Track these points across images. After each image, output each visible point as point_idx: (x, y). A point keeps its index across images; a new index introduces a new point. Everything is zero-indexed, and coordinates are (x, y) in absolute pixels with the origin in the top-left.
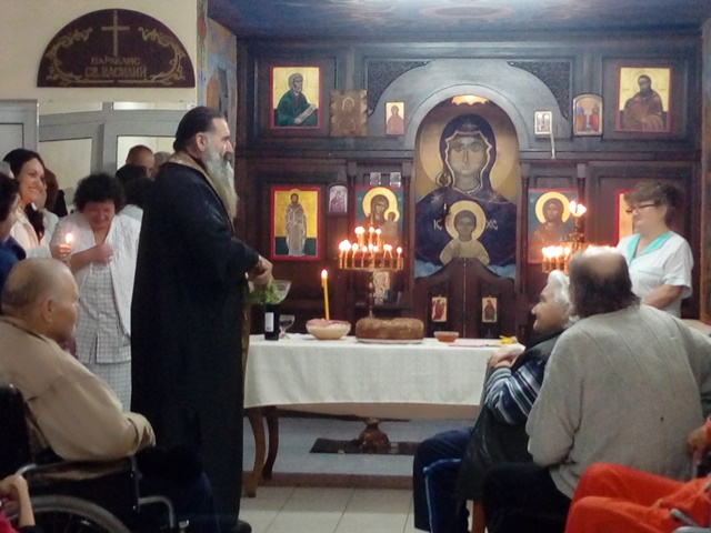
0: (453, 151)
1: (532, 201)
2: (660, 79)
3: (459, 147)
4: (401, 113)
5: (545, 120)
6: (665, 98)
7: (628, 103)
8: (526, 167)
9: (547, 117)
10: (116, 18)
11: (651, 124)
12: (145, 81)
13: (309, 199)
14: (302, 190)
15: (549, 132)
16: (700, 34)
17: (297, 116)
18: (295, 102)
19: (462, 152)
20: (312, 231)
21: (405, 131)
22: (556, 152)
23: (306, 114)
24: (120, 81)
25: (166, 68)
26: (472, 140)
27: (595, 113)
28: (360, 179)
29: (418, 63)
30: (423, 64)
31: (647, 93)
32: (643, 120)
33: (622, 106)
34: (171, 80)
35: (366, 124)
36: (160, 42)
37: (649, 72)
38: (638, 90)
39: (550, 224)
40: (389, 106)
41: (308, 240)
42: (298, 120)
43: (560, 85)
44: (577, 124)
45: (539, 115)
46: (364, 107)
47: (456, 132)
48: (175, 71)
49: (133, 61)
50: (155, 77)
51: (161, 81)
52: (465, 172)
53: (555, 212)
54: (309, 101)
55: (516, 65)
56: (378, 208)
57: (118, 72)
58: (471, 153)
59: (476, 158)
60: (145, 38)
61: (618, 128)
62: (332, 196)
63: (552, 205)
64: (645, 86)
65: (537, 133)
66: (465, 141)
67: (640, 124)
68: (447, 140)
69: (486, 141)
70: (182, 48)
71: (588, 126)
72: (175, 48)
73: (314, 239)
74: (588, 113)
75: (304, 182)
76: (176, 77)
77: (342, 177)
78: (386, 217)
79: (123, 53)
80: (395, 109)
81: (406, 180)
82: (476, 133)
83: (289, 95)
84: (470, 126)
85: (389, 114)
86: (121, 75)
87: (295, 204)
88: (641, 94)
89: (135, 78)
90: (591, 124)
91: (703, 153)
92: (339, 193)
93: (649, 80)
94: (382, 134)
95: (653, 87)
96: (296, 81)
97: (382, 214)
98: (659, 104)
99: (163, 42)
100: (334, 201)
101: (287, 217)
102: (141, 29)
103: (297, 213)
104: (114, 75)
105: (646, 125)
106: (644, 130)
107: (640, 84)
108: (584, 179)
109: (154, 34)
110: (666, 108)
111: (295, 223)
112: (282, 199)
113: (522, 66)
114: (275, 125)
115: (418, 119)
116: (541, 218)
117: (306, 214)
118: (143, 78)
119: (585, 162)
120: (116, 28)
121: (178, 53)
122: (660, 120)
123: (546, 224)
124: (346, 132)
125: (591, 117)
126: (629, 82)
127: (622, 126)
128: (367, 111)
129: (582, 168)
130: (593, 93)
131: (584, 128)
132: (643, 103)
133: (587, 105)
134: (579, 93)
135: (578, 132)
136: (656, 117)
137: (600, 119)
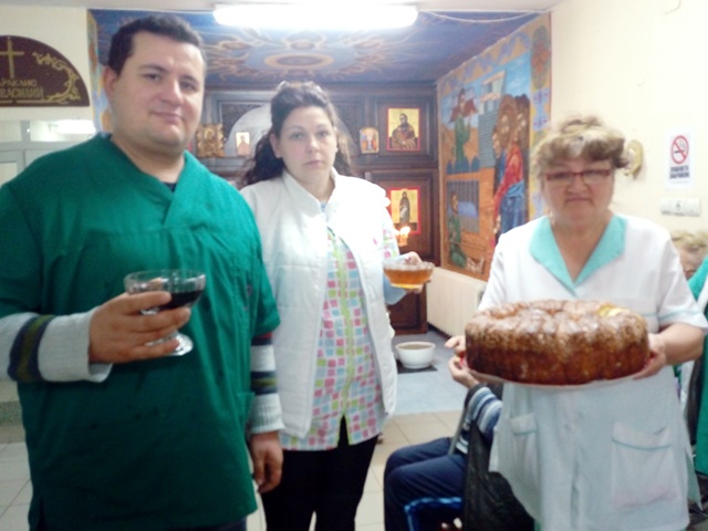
2: (413, 117)
6: (416, 128)
7: (395, 132)
10: (10, 44)
11: (408, 145)
12: (42, 101)
16: (435, 87)
24: (19, 102)
25: (62, 89)
27: (374, 138)
31: (405, 125)
32: (404, 143)
33: (390, 134)
34: (68, 99)
36: (54, 66)
37: (407, 111)
38: (400, 123)
44: (363, 146)
48: (70, 92)
49: (30, 83)
51: (58, 101)
57: (16, 93)
60: (40, 62)
61: (388, 148)
64: (404, 121)
67: (402, 146)
70: (75, 72)
72: (69, 71)
74: (370, 139)
76: (72, 97)
79: (21, 75)
80: (243, 137)
85: (239, 141)
86: (20, 95)
88: (402, 126)
89: (33, 98)
90: (372, 145)
93: (406, 117)
95: (408, 122)
98: (413, 133)
99: (61, 67)
102: (35, 54)
104: (13, 96)
105: (405, 146)
106: (404, 149)
107: (401, 119)
109: (48, 59)
110: (417, 135)
118: (39, 99)
119: (370, 170)
120: (11, 53)
121: (72, 77)
122: (414, 143)
124: (210, 154)
125: (372, 141)
126: (394, 118)
127: (391, 147)
129: (368, 176)
130: (372, 125)
131: (367, 149)
132: (403, 132)
133: (369, 134)
134: (364, 126)
135: (364, 152)
136: (411, 141)
137: (377, 143)
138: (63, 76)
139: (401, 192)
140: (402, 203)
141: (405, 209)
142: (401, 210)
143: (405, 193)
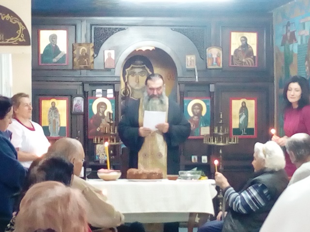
0: (130, 76)
1: (185, 104)
2: (252, 39)
3: (133, 74)
4: (113, 57)
5: (191, 61)
7: (236, 51)
8: (182, 86)
9: (193, 58)
11: (248, 62)
13: (62, 105)
14: (57, 99)
15: (194, 66)
16: (272, 14)
17: (54, 57)
18: (53, 50)
19: (135, 76)
20: (63, 122)
21: (115, 66)
22: (198, 77)
23: (59, 56)
26: (141, 70)
27: (218, 56)
28: (90, 93)
29: (121, 28)
30: (124, 29)
31: (245, 45)
32: (244, 60)
33: (232, 53)
35: (93, 62)
37: (247, 35)
38: (241, 44)
39: (196, 117)
40: (106, 52)
41: (61, 128)
42: (55, 60)
43: (199, 42)
44: (209, 62)
45: (188, 57)
46: (92, 53)
47: (132, 66)
50: (9, 40)
52: (137, 88)
53: (198, 111)
54: (61, 50)
55: (175, 30)
56: (101, 110)
58: (140, 77)
59: (142, 79)
61: (231, 65)
62: (75, 102)
63: (197, 107)
64: (244, 42)
65: (187, 67)
66: (137, 70)
67: (242, 63)
68: (126, 70)
69: (148, 70)
71: (214, 63)
73: (65, 127)
74: (215, 56)
75: (58, 95)
77: (80, 92)
78: (106, 114)
80: (109, 54)
81: (116, 94)
82: (143, 66)
83: (49, 46)
84: (139, 62)
85: (106, 57)
87: (54, 108)
88: (242, 47)
90: (216, 62)
91: (275, 78)
92: (79, 101)
93: (246, 39)
94: (102, 68)
95: (248, 43)
96: (53, 38)
97: (103, 113)
98: (252, 52)
100: (76, 106)
101: (49, 115)
103: (55, 112)
105: (245, 63)
106: (244, 66)
107: (242, 41)
108: (213, 92)
110: (255, 54)
111: (54, 118)
112: (46, 105)
113: (178, 31)
114: (42, 63)
115: (122, 57)
116: (191, 114)
117: (60, 113)
119: (214, 83)
122: (252, 60)
123: (193, 117)
124: (82, 66)
125: (217, 59)
127: (233, 64)
128: (93, 56)
129: (212, 88)
130: (216, 45)
131: (212, 64)
132: (243, 52)
133: (214, 52)
134: (210, 46)
135: (209, 67)
136: (250, 59)
137: (221, 60)
139: (241, 101)
140: (241, 111)
141: (244, 117)
142: (240, 117)
143: (244, 103)
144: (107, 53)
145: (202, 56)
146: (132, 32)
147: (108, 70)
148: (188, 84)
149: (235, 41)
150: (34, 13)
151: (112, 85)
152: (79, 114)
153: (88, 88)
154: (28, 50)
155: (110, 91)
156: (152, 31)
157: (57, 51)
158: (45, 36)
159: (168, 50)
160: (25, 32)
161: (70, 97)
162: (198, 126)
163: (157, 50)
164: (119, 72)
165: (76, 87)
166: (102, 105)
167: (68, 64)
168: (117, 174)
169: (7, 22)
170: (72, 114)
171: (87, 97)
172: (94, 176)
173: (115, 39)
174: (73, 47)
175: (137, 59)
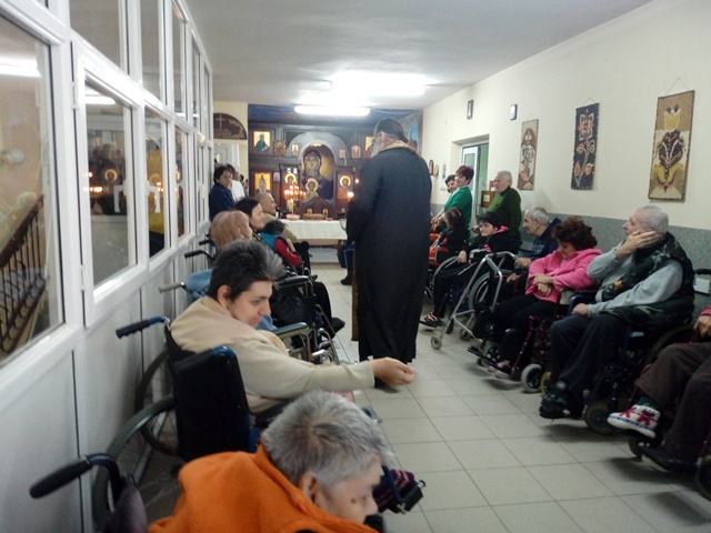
0: (308, 162)
3: (309, 160)
4: (297, 149)
5: (342, 153)
7: (368, 148)
8: (337, 168)
9: (343, 151)
12: (230, 137)
13: (267, 177)
15: (344, 157)
17: (263, 148)
18: (262, 143)
19: (311, 162)
21: (298, 155)
22: (346, 163)
23: (265, 148)
24: (222, 137)
25: (238, 133)
26: (314, 158)
27: (358, 151)
28: (283, 170)
29: (302, 132)
30: (304, 133)
33: (366, 149)
35: (285, 152)
42: (263, 150)
43: (348, 142)
45: (341, 151)
46: (285, 146)
47: (309, 155)
48: (241, 135)
49: (227, 130)
51: (236, 137)
52: (311, 169)
53: (346, 183)
54: (266, 144)
56: (290, 180)
58: (314, 162)
59: (315, 164)
60: (231, 123)
61: (365, 156)
62: (275, 176)
63: (345, 180)
65: (340, 157)
66: (312, 158)
68: (306, 158)
69: (318, 158)
70: (244, 128)
75: (266, 171)
77: (278, 169)
79: (223, 128)
81: (298, 171)
82: (315, 156)
83: (260, 141)
84: (313, 153)
85: (293, 149)
87: (262, 178)
89: (228, 136)
92: (277, 175)
94: (291, 156)
96: (262, 137)
97: (291, 182)
99: (237, 125)
100: (275, 178)
101: (259, 183)
102: (229, 120)
103: (263, 181)
104: (221, 135)
108: (355, 172)
109: (234, 122)
111: (262, 184)
112: (258, 176)
113: (336, 135)
114: (255, 151)
115: (303, 150)
117: (266, 181)
119: (355, 167)
120: (221, 119)
123: (343, 185)
124: (279, 154)
127: (367, 156)
128: (286, 148)
129: (354, 169)
130: (357, 144)
131: (355, 156)
133: (356, 148)
134: (353, 144)
135: (353, 157)
137: (360, 153)
138: (239, 128)
144: (294, 147)
145: (349, 150)
146: (308, 134)
147: (294, 157)
148: (340, 167)
149: (369, 141)
150: (250, 121)
151: (296, 166)
152: (276, 182)
153: (282, 167)
154: (246, 142)
155: (295, 170)
156: (320, 135)
157: (264, 144)
158: (257, 135)
159: (329, 146)
160: (244, 131)
161: (272, 172)
162: (345, 191)
163: (323, 146)
164: (301, 158)
165: (275, 166)
166: (290, 178)
167: (271, 152)
168: (298, 217)
169: (233, 125)
170: (273, 182)
171: (282, 173)
172: (284, 217)
173: (298, 138)
174: (273, 142)
175: (311, 151)
